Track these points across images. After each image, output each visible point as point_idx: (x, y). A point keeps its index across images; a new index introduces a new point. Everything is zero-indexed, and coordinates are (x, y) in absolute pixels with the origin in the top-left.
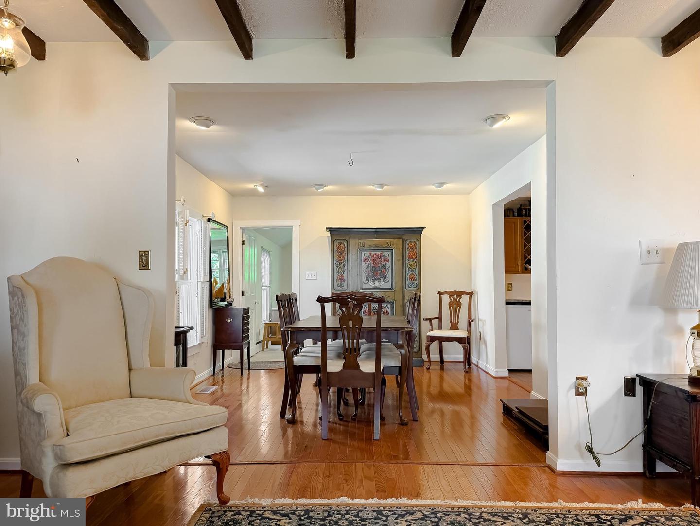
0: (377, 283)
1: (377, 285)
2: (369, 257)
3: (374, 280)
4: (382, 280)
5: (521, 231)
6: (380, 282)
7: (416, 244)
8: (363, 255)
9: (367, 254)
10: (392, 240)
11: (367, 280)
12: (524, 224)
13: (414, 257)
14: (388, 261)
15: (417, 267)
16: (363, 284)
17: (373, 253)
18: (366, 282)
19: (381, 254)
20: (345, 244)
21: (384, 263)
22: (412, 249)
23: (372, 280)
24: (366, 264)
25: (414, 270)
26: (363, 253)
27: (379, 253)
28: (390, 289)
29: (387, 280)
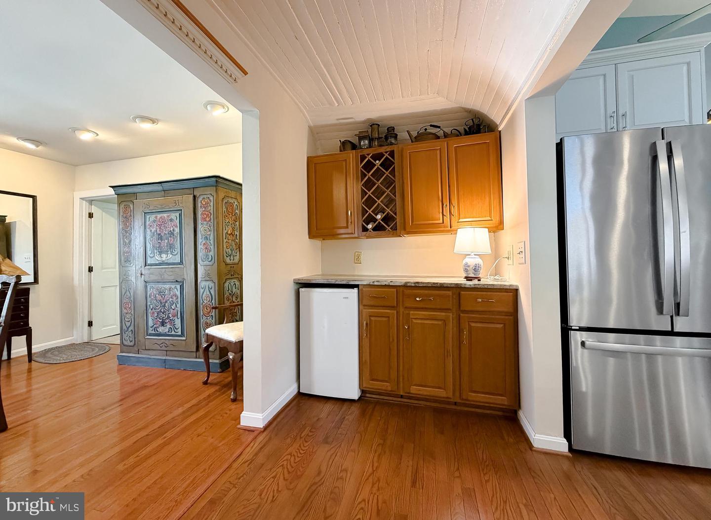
0: (164, 256)
1: (164, 259)
2: (154, 221)
3: (160, 253)
4: (169, 252)
5: (357, 173)
6: (167, 254)
7: (210, 201)
8: (148, 219)
9: (153, 217)
10: (180, 198)
11: (153, 252)
12: (361, 162)
13: (208, 219)
14: (177, 227)
15: (212, 232)
16: (149, 258)
17: (159, 216)
18: (152, 256)
19: (168, 216)
20: (131, 206)
21: (172, 229)
22: (205, 208)
23: (158, 253)
24: (151, 231)
25: (208, 237)
26: (148, 217)
27: (165, 215)
28: (179, 264)
29: (176, 253)
